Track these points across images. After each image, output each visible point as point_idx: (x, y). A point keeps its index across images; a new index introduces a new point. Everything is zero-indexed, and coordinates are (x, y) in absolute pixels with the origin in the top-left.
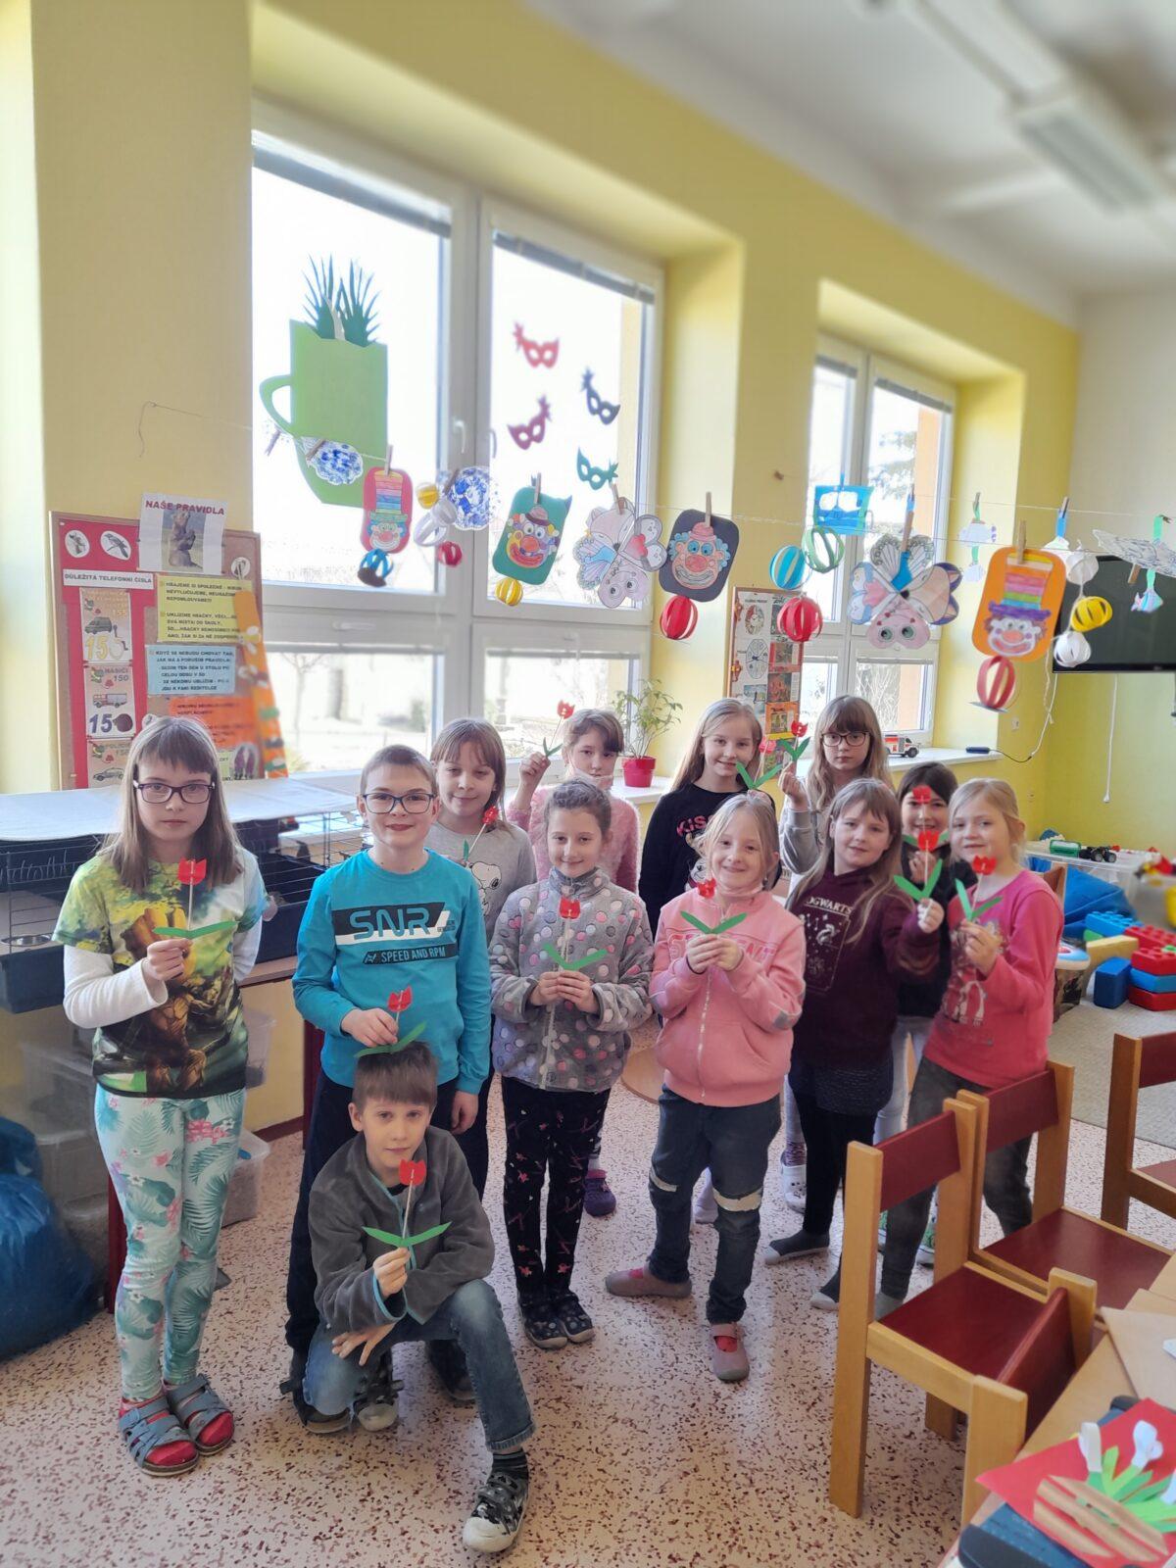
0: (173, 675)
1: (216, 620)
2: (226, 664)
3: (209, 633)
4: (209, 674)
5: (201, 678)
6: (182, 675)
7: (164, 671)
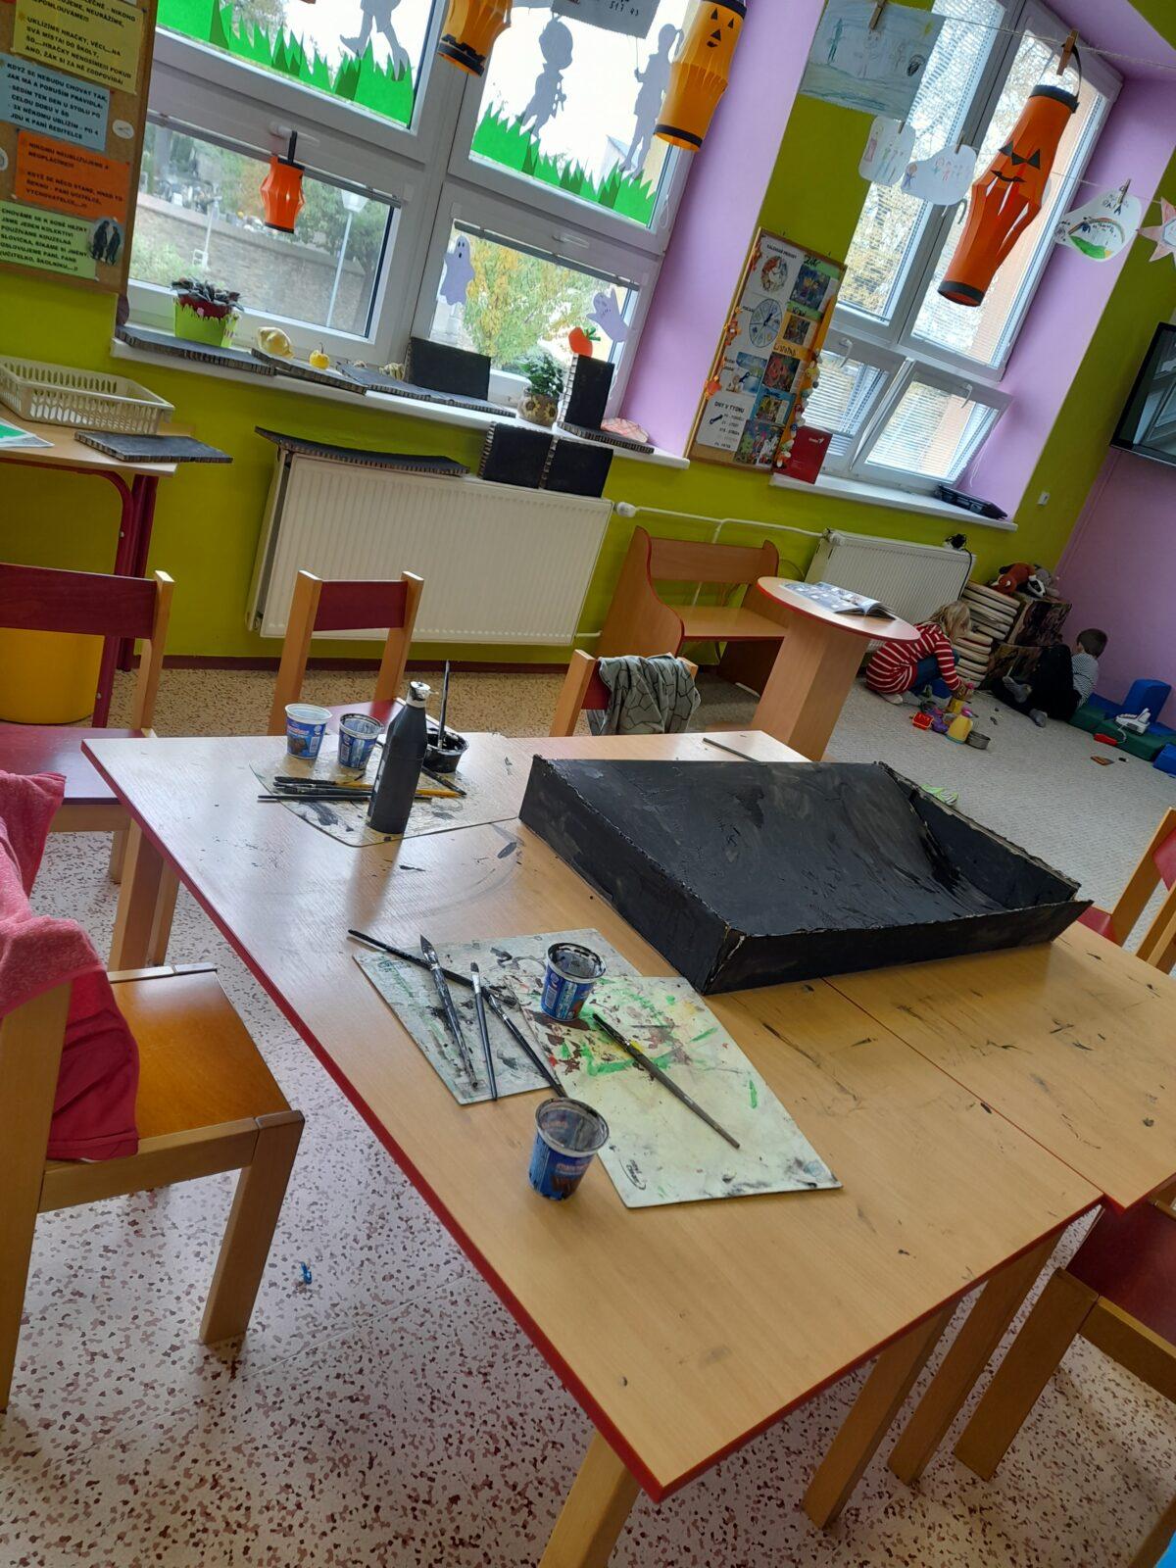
0: (27, 101)
1: (93, 48)
2: (97, 110)
3: (81, 63)
4: (74, 116)
5: (63, 118)
6: (37, 105)
7: (16, 93)
